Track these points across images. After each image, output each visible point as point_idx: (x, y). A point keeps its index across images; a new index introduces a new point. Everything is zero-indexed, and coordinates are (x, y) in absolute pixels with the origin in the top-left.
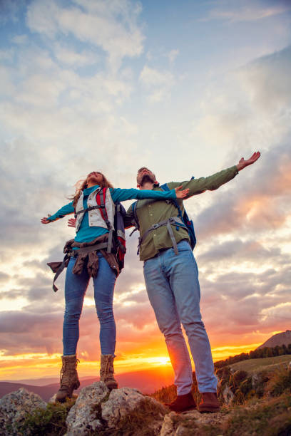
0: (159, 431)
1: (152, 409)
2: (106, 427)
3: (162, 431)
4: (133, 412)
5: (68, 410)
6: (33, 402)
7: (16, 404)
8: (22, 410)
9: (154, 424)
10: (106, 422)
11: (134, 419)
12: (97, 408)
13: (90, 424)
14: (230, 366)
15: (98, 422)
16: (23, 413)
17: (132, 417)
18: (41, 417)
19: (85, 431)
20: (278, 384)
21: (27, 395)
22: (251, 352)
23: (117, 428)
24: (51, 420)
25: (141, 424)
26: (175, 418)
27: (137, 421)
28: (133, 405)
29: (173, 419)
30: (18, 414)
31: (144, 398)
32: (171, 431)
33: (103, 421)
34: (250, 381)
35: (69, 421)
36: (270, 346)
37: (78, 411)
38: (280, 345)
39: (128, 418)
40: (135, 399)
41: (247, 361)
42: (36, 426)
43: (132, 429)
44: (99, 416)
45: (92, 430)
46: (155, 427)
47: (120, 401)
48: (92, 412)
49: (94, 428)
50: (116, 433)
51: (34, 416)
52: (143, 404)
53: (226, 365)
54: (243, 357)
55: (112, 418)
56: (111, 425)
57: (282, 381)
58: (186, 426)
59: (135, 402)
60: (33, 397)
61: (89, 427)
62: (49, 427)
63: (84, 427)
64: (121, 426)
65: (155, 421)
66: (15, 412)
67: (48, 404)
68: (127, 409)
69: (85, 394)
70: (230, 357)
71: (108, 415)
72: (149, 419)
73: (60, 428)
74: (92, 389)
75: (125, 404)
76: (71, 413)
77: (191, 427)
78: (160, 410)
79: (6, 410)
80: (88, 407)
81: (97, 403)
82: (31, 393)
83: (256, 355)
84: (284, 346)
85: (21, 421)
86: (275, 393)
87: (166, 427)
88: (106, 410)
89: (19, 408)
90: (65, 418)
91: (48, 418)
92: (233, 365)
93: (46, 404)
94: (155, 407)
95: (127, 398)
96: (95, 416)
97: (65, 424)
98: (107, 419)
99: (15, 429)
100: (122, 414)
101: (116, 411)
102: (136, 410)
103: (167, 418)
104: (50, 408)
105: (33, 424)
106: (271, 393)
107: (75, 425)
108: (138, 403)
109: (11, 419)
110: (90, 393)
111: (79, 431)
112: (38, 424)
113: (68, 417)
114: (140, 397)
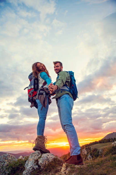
0: (61, 170)
1: (58, 161)
2: (40, 168)
3: (62, 170)
4: (51, 162)
5: (25, 161)
6: (12, 158)
7: (5, 159)
8: (7, 161)
9: (59, 167)
10: (40, 166)
11: (51, 166)
12: (37, 161)
13: (34, 167)
14: (91, 146)
15: (37, 166)
16: (8, 163)
17: (50, 165)
18: (15, 164)
19: (32, 170)
20: (107, 152)
21: (10, 156)
22: (99, 141)
23: (44, 169)
24: (19, 166)
25: (54, 167)
26: (67, 165)
27: (52, 166)
28: (51, 160)
29: (66, 165)
30: (6, 163)
31: (55, 157)
32: (65, 170)
33: (39, 166)
34: (98, 152)
35: (26, 166)
36: (106, 139)
37: (29, 162)
38: (111, 138)
39: (49, 165)
40: (52, 158)
41: (97, 144)
42: (13, 168)
43: (50, 169)
44: (37, 164)
45: (35, 170)
46: (59, 168)
47: (46, 158)
48: (35, 163)
49: (35, 169)
50: (44, 171)
51: (12, 164)
52: (55, 160)
53: (89, 146)
54: (96, 143)
55: (43, 165)
56: (42, 168)
57: (109, 151)
58: (71, 168)
59: (51, 159)
60: (12, 156)
61: (33, 168)
62: (18, 169)
63: (31, 168)
64: (46, 168)
65: (59, 166)
66: (5, 162)
67: (18, 159)
68: (48, 161)
69: (32, 155)
70: (91, 143)
71: (41, 164)
72: (57, 165)
73: (22, 169)
74: (35, 154)
75: (48, 159)
76: (27, 163)
77: (73, 168)
78: (61, 162)
79: (1, 161)
80: (33, 161)
81: (37, 159)
82: (11, 155)
83: (101, 142)
84: (112, 138)
85: (7, 166)
86: (106, 155)
87: (64, 168)
88: (40, 162)
89: (6, 161)
90: (24, 165)
91: (18, 164)
92: (92, 146)
93: (17, 159)
94: (60, 161)
95: (48, 157)
96: (36, 164)
97: (24, 167)
98: (40, 165)
99: (5, 169)
100: (47, 163)
101: (44, 162)
102: (52, 162)
103: (64, 165)
104: (18, 161)
105: (12, 167)
106: (105, 155)
107: (28, 167)
108: (53, 159)
109: (3, 165)
110: (34, 155)
111: (30, 170)
112: (14, 167)
113: (25, 164)
114: (53, 157)
